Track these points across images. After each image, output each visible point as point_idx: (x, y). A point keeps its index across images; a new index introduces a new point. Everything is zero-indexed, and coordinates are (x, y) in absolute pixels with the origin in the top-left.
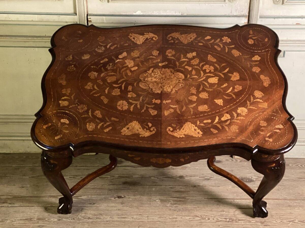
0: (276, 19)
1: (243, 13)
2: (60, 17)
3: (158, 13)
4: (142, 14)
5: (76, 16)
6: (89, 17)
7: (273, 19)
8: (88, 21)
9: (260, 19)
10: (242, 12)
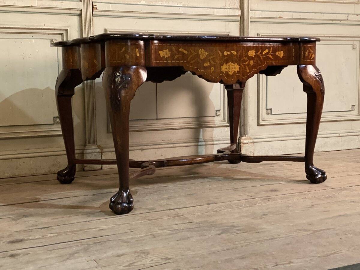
0: (263, 12)
1: (236, 6)
2: (63, 2)
3: (161, 3)
4: (146, 4)
5: (81, 2)
6: (94, 4)
7: (261, 12)
8: (94, 8)
9: (251, 11)
10: (234, 6)
